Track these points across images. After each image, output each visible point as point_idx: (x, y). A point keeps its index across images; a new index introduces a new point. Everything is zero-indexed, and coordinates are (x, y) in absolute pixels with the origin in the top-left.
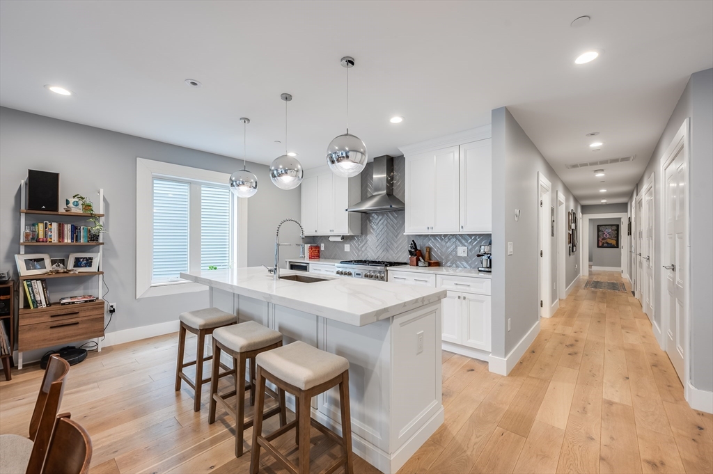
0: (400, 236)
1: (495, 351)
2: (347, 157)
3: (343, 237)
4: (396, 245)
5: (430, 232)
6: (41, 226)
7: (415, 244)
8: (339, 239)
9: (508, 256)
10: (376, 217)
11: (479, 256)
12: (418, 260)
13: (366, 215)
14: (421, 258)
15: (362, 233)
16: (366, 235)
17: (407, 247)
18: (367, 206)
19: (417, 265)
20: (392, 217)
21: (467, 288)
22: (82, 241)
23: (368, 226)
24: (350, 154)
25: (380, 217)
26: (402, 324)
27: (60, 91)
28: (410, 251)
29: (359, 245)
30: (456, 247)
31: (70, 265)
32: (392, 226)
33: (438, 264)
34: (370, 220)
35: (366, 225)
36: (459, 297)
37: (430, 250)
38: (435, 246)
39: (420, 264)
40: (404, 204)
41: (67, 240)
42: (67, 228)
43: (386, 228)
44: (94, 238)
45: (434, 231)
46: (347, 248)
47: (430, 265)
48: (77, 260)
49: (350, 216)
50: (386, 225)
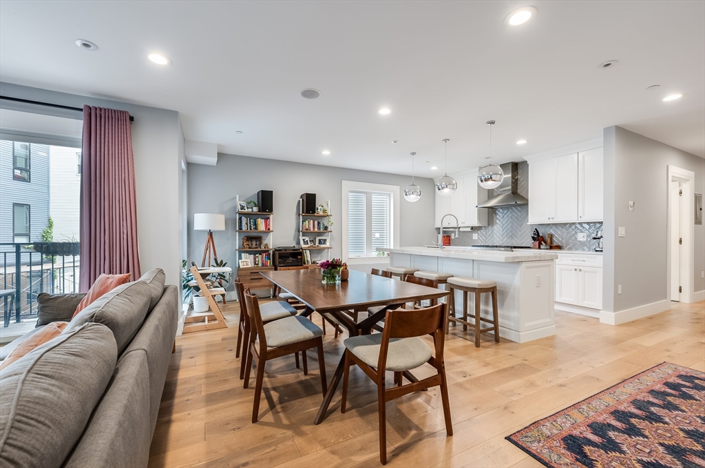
0: (524, 225)
1: (605, 307)
2: (491, 178)
3: (472, 228)
4: (520, 233)
5: (551, 222)
6: (307, 222)
7: (537, 232)
8: (469, 229)
9: (618, 238)
10: (501, 211)
11: (594, 238)
12: (540, 244)
13: (492, 210)
14: (543, 243)
15: (489, 225)
16: (493, 225)
17: (531, 234)
18: (492, 203)
19: (539, 248)
20: (516, 211)
21: (583, 263)
22: (322, 230)
23: (495, 218)
24: (493, 176)
25: (505, 212)
26: (527, 268)
27: (326, 153)
28: (533, 238)
29: (486, 234)
30: (576, 233)
31: (317, 244)
32: (517, 218)
33: (559, 247)
34: (496, 214)
35: (493, 218)
36: (576, 270)
37: (551, 236)
38: (557, 233)
39: (542, 247)
40: (528, 200)
41: (316, 230)
42: (316, 222)
43: (510, 220)
44: (326, 228)
45: (554, 220)
46: (475, 236)
47: (551, 248)
48: (320, 240)
49: (479, 211)
50: (511, 217)
